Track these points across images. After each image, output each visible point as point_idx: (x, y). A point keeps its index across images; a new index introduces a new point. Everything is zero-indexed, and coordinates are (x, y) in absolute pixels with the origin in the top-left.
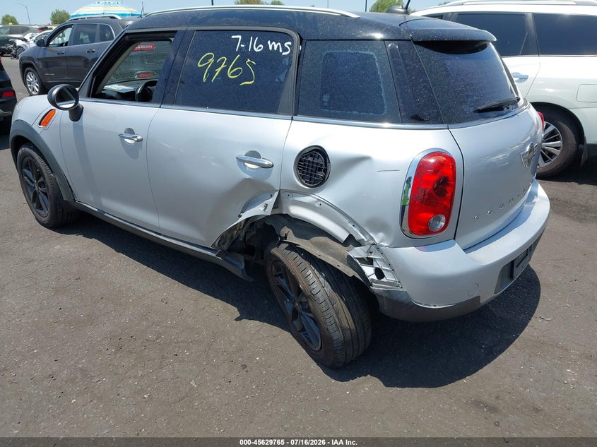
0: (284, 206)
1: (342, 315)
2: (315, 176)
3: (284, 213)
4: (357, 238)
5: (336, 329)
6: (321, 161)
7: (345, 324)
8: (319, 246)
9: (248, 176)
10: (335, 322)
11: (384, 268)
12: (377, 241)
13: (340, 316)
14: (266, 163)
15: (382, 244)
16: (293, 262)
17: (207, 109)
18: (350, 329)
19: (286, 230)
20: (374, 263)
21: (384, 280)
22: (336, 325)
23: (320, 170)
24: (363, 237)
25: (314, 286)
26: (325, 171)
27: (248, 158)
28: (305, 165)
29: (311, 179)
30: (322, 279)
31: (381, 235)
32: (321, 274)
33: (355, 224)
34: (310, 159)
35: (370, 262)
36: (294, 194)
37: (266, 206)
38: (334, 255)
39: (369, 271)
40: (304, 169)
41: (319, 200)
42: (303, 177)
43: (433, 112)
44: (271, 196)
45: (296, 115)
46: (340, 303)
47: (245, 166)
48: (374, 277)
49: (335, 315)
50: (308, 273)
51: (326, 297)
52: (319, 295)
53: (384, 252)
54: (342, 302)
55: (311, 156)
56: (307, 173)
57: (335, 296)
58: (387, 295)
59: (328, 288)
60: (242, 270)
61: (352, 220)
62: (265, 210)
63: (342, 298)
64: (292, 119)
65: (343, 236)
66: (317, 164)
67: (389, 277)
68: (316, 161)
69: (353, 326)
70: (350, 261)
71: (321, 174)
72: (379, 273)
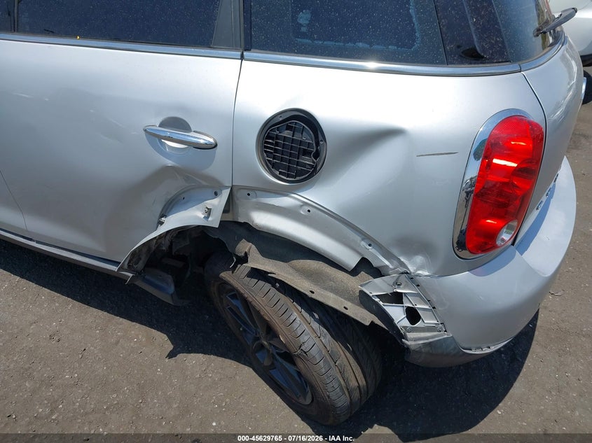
0: (241, 210)
1: (349, 374)
2: (298, 164)
3: (241, 220)
4: (375, 264)
5: (341, 394)
6: (307, 137)
7: (353, 384)
8: (309, 275)
9: (170, 163)
10: (340, 384)
11: (419, 306)
12: (411, 269)
13: (346, 375)
14: (203, 140)
15: (420, 272)
16: (263, 298)
17: (78, 40)
18: (359, 387)
19: (244, 247)
20: (405, 299)
21: (419, 324)
22: (342, 389)
23: (306, 153)
24: (387, 263)
25: (304, 338)
26: (317, 155)
27: (168, 132)
28: (277, 144)
29: (289, 169)
30: (316, 325)
31: (419, 259)
32: (313, 316)
33: (372, 242)
34: (287, 134)
35: (397, 298)
36: (258, 193)
37: (209, 212)
38: (335, 291)
39: (397, 314)
40: (276, 151)
41: (306, 204)
42: (274, 165)
43: (496, 41)
44: (216, 194)
45: (247, 50)
46: (345, 358)
47: (164, 144)
48: (406, 323)
49: (339, 376)
50: (292, 318)
51: (324, 352)
52: (314, 352)
53: (422, 284)
54: (348, 354)
55: (289, 128)
56: (282, 159)
57: (337, 348)
58: (428, 349)
59: (327, 338)
60: (172, 295)
61: (365, 237)
62: (207, 218)
63: (347, 348)
64: (242, 58)
65: (352, 260)
66: (301, 143)
67: (428, 320)
68: (297, 137)
69: (362, 382)
70: (365, 300)
71: (307, 160)
72: (413, 315)
